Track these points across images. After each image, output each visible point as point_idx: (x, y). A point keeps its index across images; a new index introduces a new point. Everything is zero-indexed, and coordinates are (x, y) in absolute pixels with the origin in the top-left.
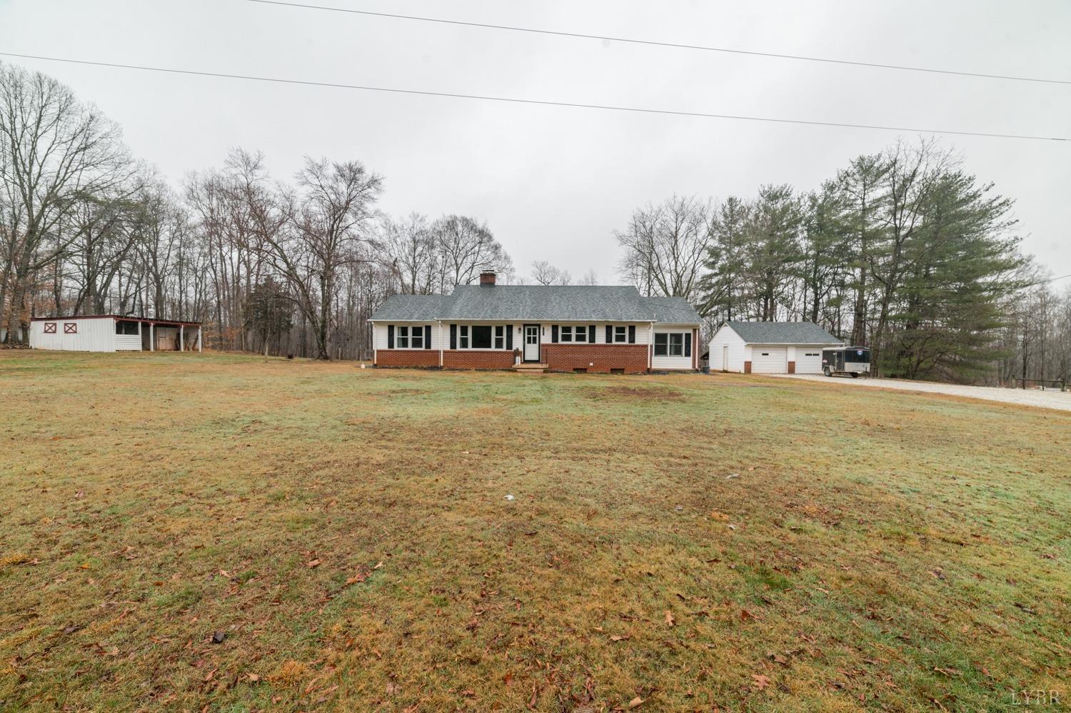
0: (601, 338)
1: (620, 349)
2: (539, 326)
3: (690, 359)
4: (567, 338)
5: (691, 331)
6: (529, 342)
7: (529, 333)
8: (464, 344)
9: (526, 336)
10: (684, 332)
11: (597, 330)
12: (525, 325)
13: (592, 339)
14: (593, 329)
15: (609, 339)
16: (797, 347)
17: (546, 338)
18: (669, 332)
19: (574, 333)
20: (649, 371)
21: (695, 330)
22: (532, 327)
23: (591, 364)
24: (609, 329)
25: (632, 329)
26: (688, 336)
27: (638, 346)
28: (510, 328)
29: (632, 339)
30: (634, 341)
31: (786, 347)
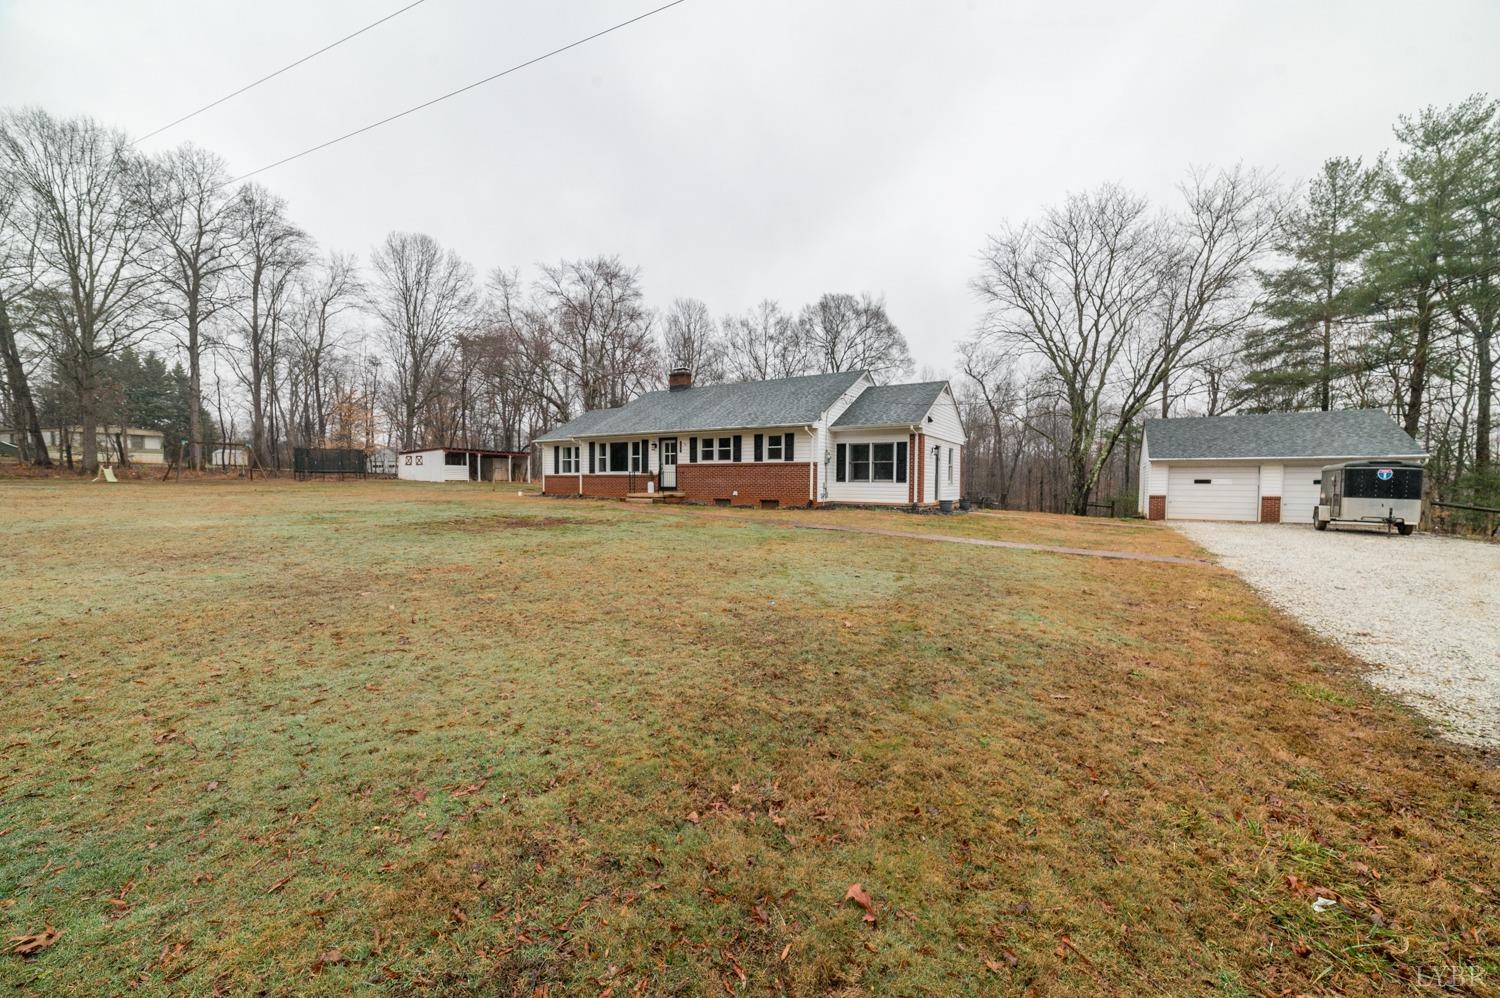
0: (748, 456)
1: (773, 471)
2: (676, 439)
3: (905, 486)
4: (708, 455)
5: (906, 439)
6: (667, 463)
7: (667, 451)
8: (603, 468)
9: (664, 454)
10: (894, 440)
11: (743, 442)
12: (661, 440)
13: (738, 457)
14: (738, 440)
15: (758, 456)
16: (1287, 465)
17: (684, 457)
18: (871, 441)
19: (716, 448)
20: (811, 505)
21: (912, 436)
22: (670, 442)
23: (735, 493)
24: (758, 439)
25: (790, 438)
26: (902, 446)
27: (797, 465)
28: (645, 443)
29: (790, 456)
30: (791, 458)
31: (1258, 466)
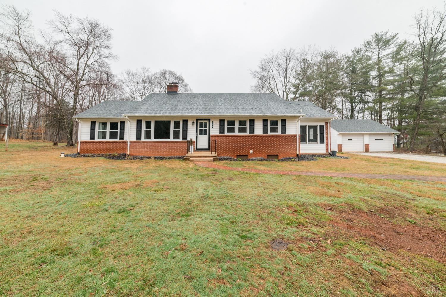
0: (259, 129)
1: (275, 139)
2: (209, 120)
3: (324, 145)
4: (231, 130)
5: (323, 124)
6: (201, 134)
7: (201, 126)
8: (148, 136)
9: (199, 128)
10: (318, 124)
11: (255, 123)
12: (197, 120)
13: (252, 131)
14: (252, 122)
15: (265, 131)
16: (369, 134)
17: (215, 130)
18: (307, 124)
19: (237, 126)
20: (298, 157)
21: (327, 123)
22: (203, 121)
23: (251, 151)
24: (265, 121)
25: (284, 122)
26: (322, 127)
27: (289, 136)
28: (185, 122)
29: (284, 130)
30: (285, 132)
31: (363, 135)
